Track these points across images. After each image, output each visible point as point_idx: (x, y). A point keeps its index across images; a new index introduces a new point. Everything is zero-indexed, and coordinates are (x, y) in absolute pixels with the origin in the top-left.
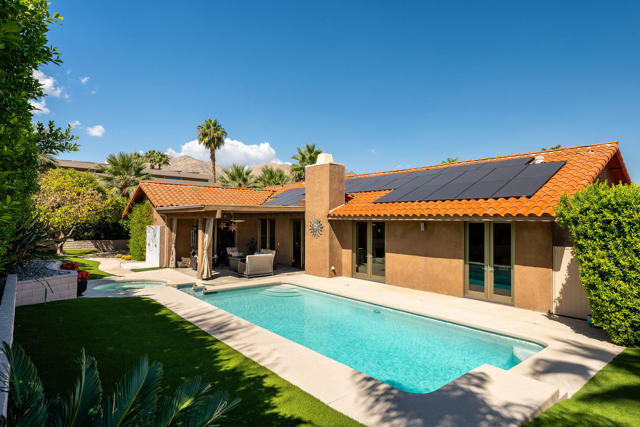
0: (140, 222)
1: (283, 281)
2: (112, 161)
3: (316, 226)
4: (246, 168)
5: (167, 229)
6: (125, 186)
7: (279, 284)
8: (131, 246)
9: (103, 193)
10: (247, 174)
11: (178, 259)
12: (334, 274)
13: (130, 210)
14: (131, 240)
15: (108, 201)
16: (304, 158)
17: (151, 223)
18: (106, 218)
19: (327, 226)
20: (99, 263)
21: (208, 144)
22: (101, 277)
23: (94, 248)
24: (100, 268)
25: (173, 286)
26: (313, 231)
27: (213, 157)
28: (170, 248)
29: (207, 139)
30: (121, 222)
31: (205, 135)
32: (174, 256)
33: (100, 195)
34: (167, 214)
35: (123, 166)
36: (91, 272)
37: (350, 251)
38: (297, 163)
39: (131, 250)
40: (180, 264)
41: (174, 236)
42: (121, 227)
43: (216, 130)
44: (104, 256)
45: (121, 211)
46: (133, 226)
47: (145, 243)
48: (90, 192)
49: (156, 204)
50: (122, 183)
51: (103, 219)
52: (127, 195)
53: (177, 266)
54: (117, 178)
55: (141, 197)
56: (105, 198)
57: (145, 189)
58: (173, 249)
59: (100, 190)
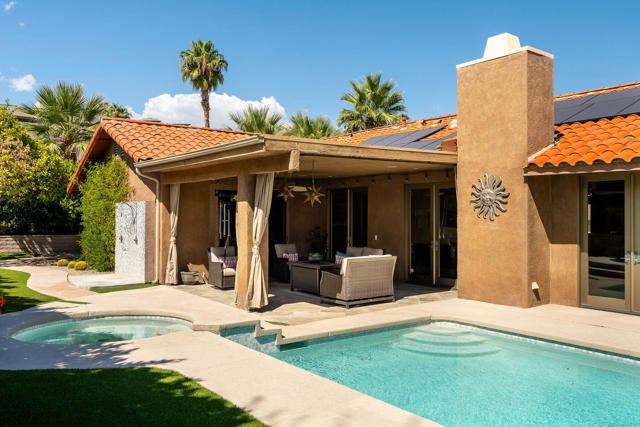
0: (102, 197)
1: (435, 316)
2: (46, 97)
3: (489, 193)
4: (269, 116)
5: (159, 207)
6: (68, 142)
7: (428, 321)
8: (84, 244)
9: (33, 146)
10: (273, 123)
11: (182, 267)
12: (538, 298)
13: (82, 177)
14: (86, 234)
15: (42, 161)
16: (362, 99)
17: (124, 198)
18: (39, 191)
19: (521, 194)
20: (28, 275)
21: (197, 82)
22: (33, 303)
23: (17, 249)
24: (31, 284)
25: (210, 329)
26: (481, 206)
27: (205, 104)
28: (166, 244)
29: (195, 74)
30: (63, 203)
31: (193, 66)
32: (173, 261)
33: (28, 148)
34: (158, 175)
35: (66, 105)
36: (13, 293)
37: (576, 246)
38: (351, 107)
39: (86, 252)
40: (186, 276)
41: (174, 219)
42: (64, 212)
43: (210, 58)
44: (36, 263)
45: (65, 180)
46: (89, 207)
47: (113, 235)
48: (7, 142)
49: (137, 155)
50: (64, 135)
51: (34, 194)
52: (73, 157)
53: (180, 282)
54: (55, 127)
55: (104, 148)
56: (36, 156)
57: (112, 131)
58: (172, 246)
59: (25, 140)
